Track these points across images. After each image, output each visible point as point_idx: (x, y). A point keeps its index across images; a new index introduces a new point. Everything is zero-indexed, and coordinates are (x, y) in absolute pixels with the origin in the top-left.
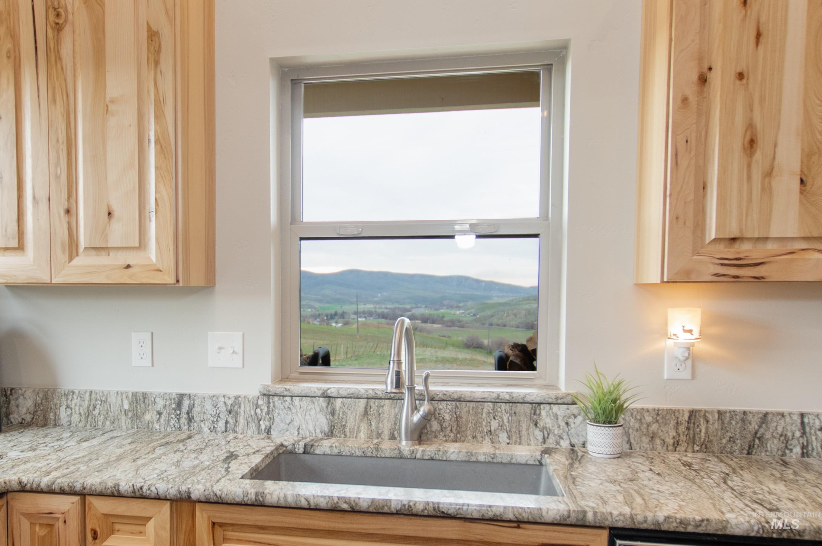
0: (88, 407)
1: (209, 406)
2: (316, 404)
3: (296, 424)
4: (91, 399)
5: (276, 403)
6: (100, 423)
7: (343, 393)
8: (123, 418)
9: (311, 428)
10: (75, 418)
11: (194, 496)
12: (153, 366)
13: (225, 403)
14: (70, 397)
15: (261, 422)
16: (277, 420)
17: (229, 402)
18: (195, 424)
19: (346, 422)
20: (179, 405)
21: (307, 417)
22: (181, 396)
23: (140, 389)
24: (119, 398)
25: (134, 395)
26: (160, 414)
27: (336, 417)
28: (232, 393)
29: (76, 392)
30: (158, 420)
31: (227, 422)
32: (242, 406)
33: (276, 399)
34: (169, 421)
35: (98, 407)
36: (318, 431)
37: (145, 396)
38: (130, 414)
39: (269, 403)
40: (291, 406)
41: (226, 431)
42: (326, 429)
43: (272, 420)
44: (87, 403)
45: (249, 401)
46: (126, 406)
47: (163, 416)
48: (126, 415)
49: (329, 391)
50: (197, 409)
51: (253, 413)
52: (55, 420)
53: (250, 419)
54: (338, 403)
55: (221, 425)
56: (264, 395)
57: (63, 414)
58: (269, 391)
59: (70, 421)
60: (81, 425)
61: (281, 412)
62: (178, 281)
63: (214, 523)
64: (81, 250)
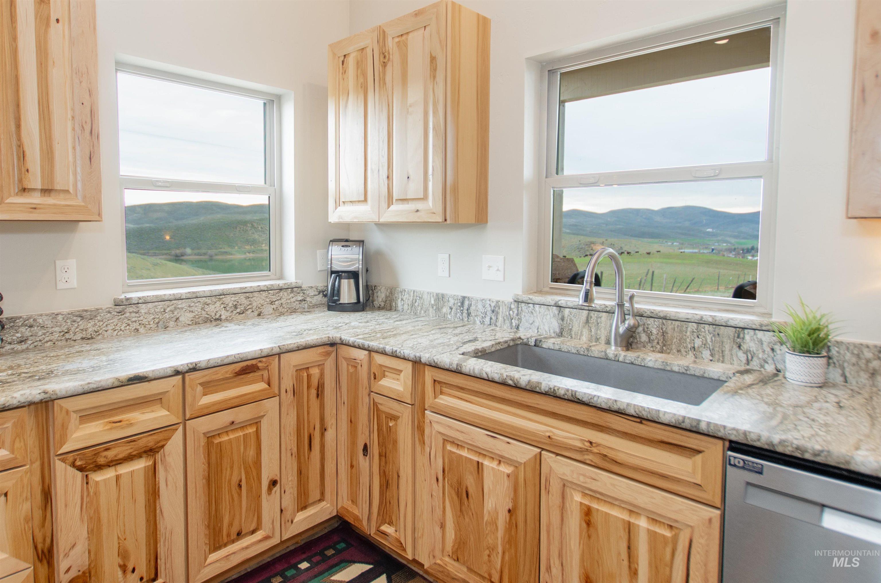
0: (412, 301)
1: (480, 306)
2: (551, 311)
3: (536, 324)
4: (414, 296)
5: (523, 308)
6: (419, 312)
7: (570, 304)
8: (431, 309)
9: (547, 329)
10: (406, 307)
11: (423, 360)
12: (450, 276)
13: (490, 305)
14: (403, 294)
15: (513, 321)
16: (523, 320)
17: (493, 305)
18: (472, 318)
19: (572, 327)
20: (462, 303)
21: (544, 320)
22: (464, 298)
23: (441, 291)
24: (429, 296)
25: (437, 295)
26: (451, 308)
27: (565, 323)
28: (495, 297)
29: (406, 290)
30: (450, 313)
31: (491, 319)
32: (501, 308)
33: (523, 305)
34: (456, 314)
35: (418, 301)
36: (552, 331)
37: (443, 296)
38: (435, 307)
39: (518, 307)
40: (533, 311)
41: (490, 325)
42: (558, 330)
43: (520, 319)
44: (412, 298)
45: (505, 305)
46: (433, 302)
47: (453, 310)
48: (433, 307)
49: (559, 303)
50: (473, 308)
51: (508, 313)
52: (395, 307)
53: (505, 318)
54: (567, 311)
55: (487, 320)
56: (515, 301)
57: (400, 303)
58: (518, 299)
59: (403, 309)
60: (409, 311)
61: (526, 314)
62: (446, 220)
63: (435, 381)
64: (394, 201)
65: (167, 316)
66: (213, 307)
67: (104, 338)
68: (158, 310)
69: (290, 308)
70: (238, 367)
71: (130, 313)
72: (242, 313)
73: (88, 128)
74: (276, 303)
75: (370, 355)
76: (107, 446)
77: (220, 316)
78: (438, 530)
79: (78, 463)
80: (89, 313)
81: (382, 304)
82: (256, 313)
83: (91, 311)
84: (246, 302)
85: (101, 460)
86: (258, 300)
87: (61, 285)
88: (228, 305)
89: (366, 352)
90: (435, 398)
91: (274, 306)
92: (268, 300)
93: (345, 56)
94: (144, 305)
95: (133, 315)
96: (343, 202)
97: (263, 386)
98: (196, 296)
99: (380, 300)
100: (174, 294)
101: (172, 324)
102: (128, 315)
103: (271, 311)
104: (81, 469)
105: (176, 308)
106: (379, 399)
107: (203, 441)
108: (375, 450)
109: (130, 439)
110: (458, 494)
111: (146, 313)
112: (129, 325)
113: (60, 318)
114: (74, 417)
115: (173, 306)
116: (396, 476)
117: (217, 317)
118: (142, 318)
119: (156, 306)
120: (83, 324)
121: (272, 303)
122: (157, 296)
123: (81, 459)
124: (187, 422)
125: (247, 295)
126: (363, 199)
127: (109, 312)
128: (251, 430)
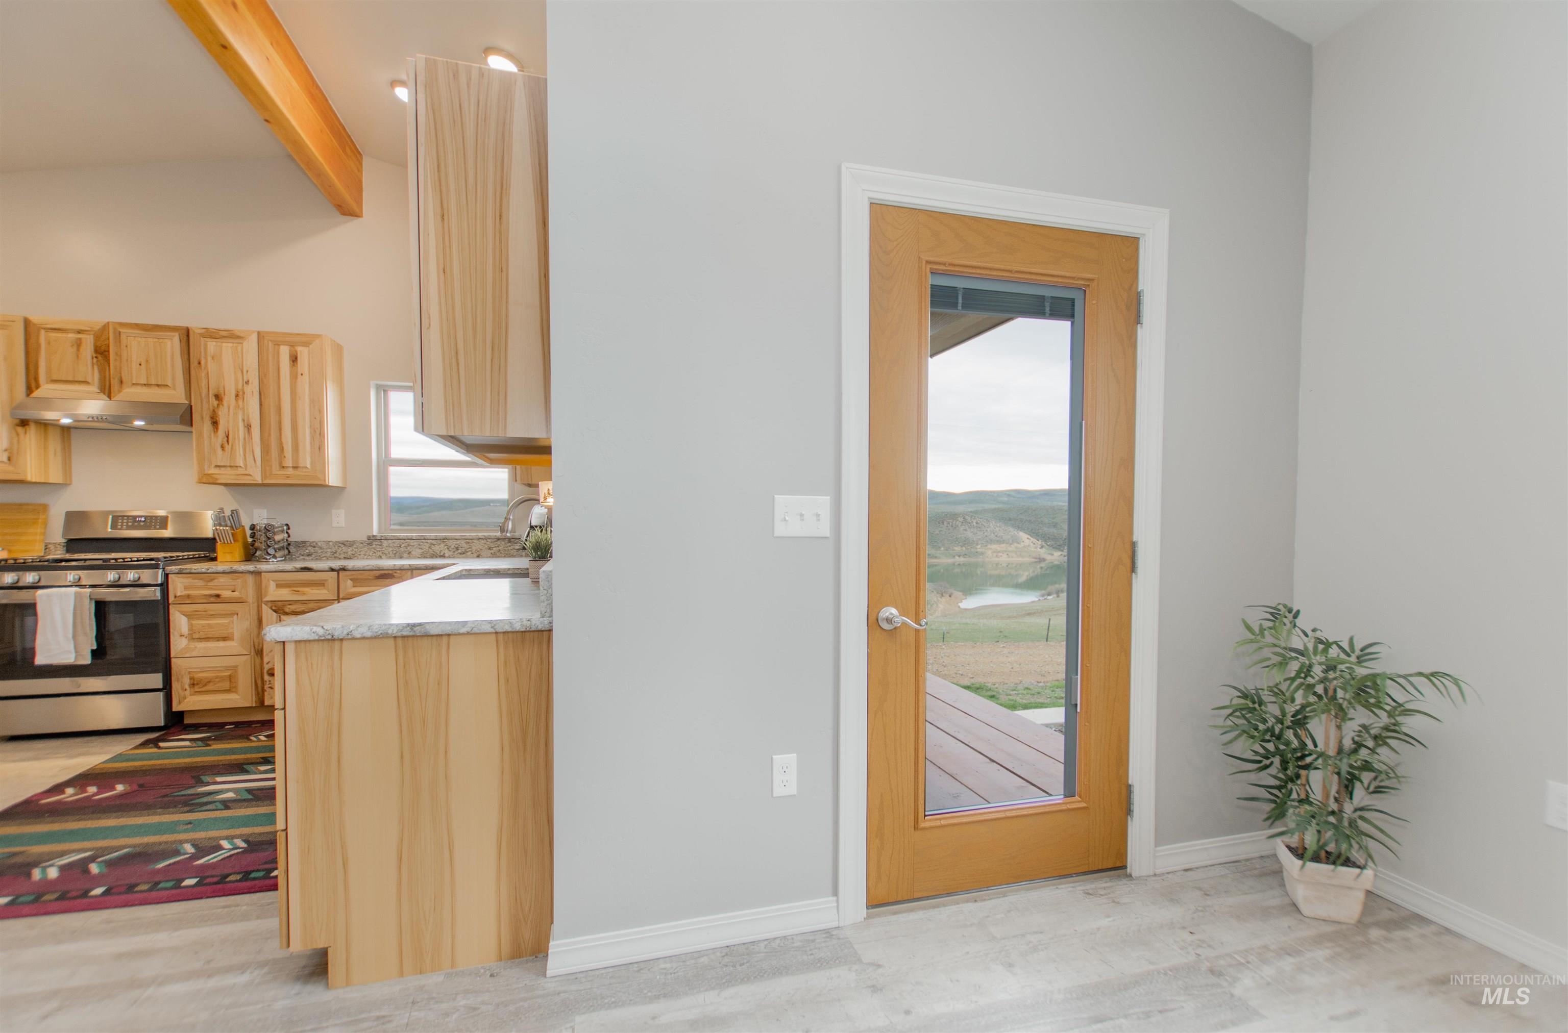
65: (402, 549)
66: (438, 547)
67: (358, 559)
68: (396, 545)
69: (507, 554)
70: (377, 573)
71: (376, 545)
72: (464, 554)
74: (494, 549)
76: (291, 602)
77: (444, 554)
79: (274, 608)
80: (349, 543)
82: (476, 555)
83: (350, 541)
84: (466, 546)
85: (287, 610)
87: (334, 525)
88: (450, 546)
91: (492, 551)
92: (486, 546)
94: (385, 541)
95: (378, 547)
100: (407, 536)
102: (374, 546)
103: (489, 555)
104: (275, 611)
105: (409, 545)
109: (304, 602)
111: (387, 546)
112: (375, 553)
113: (331, 544)
114: (273, 583)
115: (407, 544)
117: (441, 554)
118: (384, 549)
119: (394, 542)
120: (345, 549)
121: (490, 549)
122: (394, 536)
123: (275, 606)
125: (468, 541)
127: (362, 544)
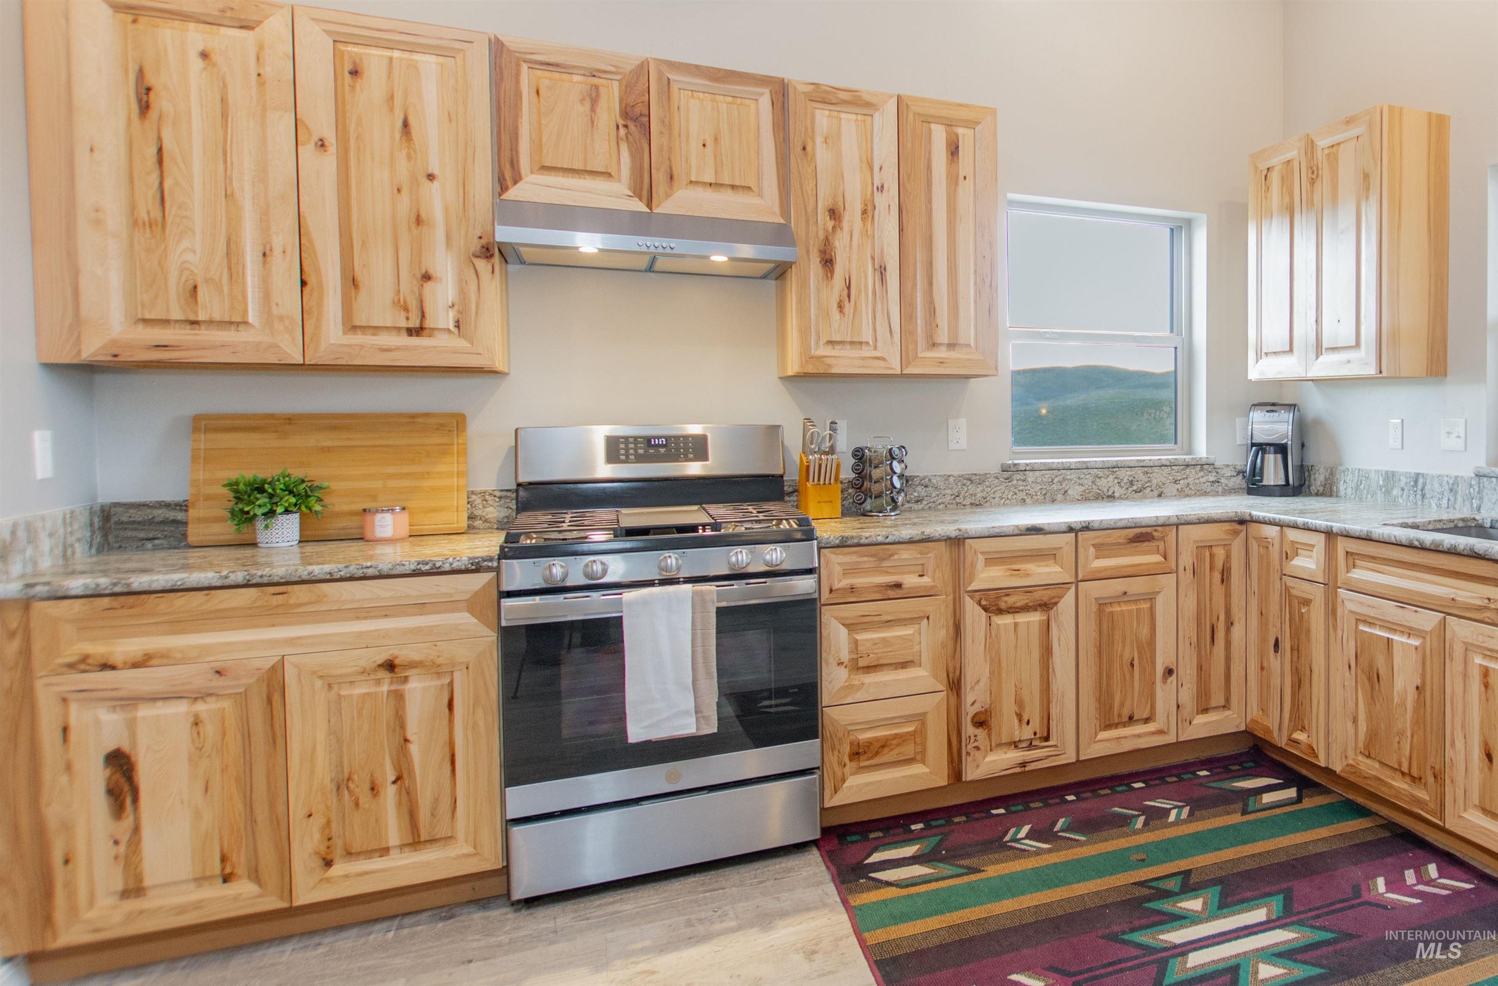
0: (1357, 482)
1: (1436, 484)
4: (1359, 475)
5: (1485, 483)
6: (1364, 496)
8: (1379, 492)
10: (1349, 491)
11: (1334, 530)
12: (1403, 448)
13: (1448, 482)
14: (1346, 474)
15: (1474, 501)
16: (1485, 498)
17: (1451, 481)
18: (1427, 500)
20: (1416, 482)
22: (1418, 474)
23: (1391, 467)
24: (1377, 475)
25: (1387, 472)
26: (1403, 490)
28: (1454, 473)
29: (1350, 468)
30: (1402, 495)
31: (1449, 500)
32: (1460, 485)
33: (1485, 479)
34: (1409, 496)
35: (1363, 482)
37: (1393, 473)
38: (1383, 489)
39: (1480, 483)
41: (1448, 508)
43: (1481, 498)
44: (1356, 479)
45: (1465, 481)
46: (1381, 483)
47: (1405, 492)
48: (1381, 490)
50: (1428, 487)
51: (1468, 491)
52: (1337, 491)
53: (1465, 497)
55: (1444, 502)
56: (1476, 475)
57: (1342, 487)
58: (1480, 472)
59: (1346, 494)
60: (1353, 497)
61: (1489, 491)
62: (1381, 372)
63: (1347, 552)
64: (1324, 350)
65: (1055, 487)
66: (1106, 481)
67: (991, 506)
68: (1046, 480)
69: (1198, 491)
70: (1132, 533)
71: (1017, 480)
72: (1140, 492)
73: (988, 281)
74: (1181, 482)
75: (1282, 530)
76: (1008, 591)
77: (1113, 493)
78: (1350, 724)
79: (984, 603)
80: (978, 477)
81: (1321, 489)
82: (1156, 493)
83: (980, 475)
84: (1144, 478)
85: (1003, 605)
86: (1158, 477)
87: (953, 446)
88: (1122, 480)
89: (1279, 528)
90: (1348, 572)
91: (1179, 486)
92: (1171, 478)
93: (1268, 169)
94: (1031, 473)
95: (1020, 483)
96: (1266, 353)
97: (1158, 558)
98: (1087, 467)
99: (1318, 483)
100: (1062, 463)
101: (1060, 497)
102: (1015, 482)
103: (1175, 492)
104: (985, 609)
105: (1064, 479)
106: (1290, 582)
107: (1094, 608)
108: (1286, 644)
109: (1027, 590)
110: (1370, 679)
111: (1033, 482)
112: (1015, 494)
113: (951, 479)
114: (981, 558)
115: (1061, 477)
116: (1308, 672)
117: (1110, 493)
118: (1028, 487)
119: (1043, 475)
120: (972, 488)
121: (1176, 482)
122: (1044, 464)
123: (986, 600)
124: (1080, 583)
125: (1146, 469)
126: (1288, 349)
127: (997, 478)
128: (1145, 606)
